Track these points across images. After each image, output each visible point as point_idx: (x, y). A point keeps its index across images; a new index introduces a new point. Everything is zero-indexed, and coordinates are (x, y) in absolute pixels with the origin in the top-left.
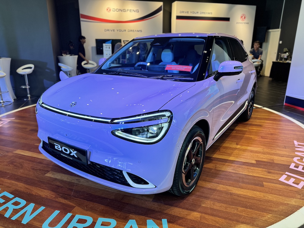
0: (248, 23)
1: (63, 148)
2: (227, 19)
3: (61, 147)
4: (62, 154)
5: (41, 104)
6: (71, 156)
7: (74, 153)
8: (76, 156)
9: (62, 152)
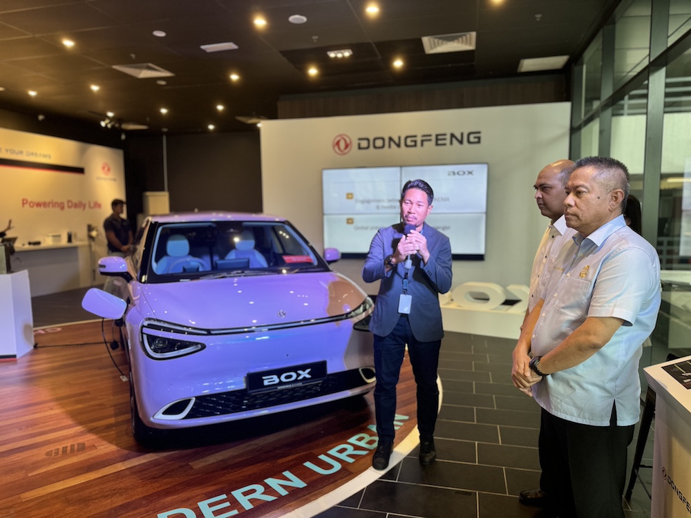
0: (115, 180)
1: (283, 378)
2: (80, 170)
3: (279, 377)
4: (280, 388)
5: (209, 332)
6: (301, 380)
7: (305, 374)
8: (308, 376)
9: (281, 383)
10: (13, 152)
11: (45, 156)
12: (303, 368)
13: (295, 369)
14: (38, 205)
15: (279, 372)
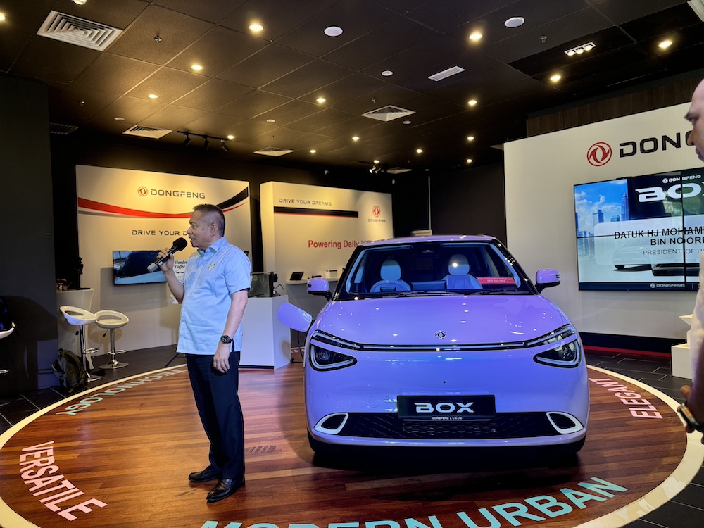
0: (384, 221)
1: (438, 407)
2: (354, 214)
3: (434, 406)
4: (434, 418)
5: (362, 347)
6: (460, 414)
7: (466, 407)
8: (470, 411)
9: (436, 413)
10: (302, 202)
11: (326, 204)
12: (465, 400)
13: (454, 399)
14: (321, 245)
15: (434, 400)
